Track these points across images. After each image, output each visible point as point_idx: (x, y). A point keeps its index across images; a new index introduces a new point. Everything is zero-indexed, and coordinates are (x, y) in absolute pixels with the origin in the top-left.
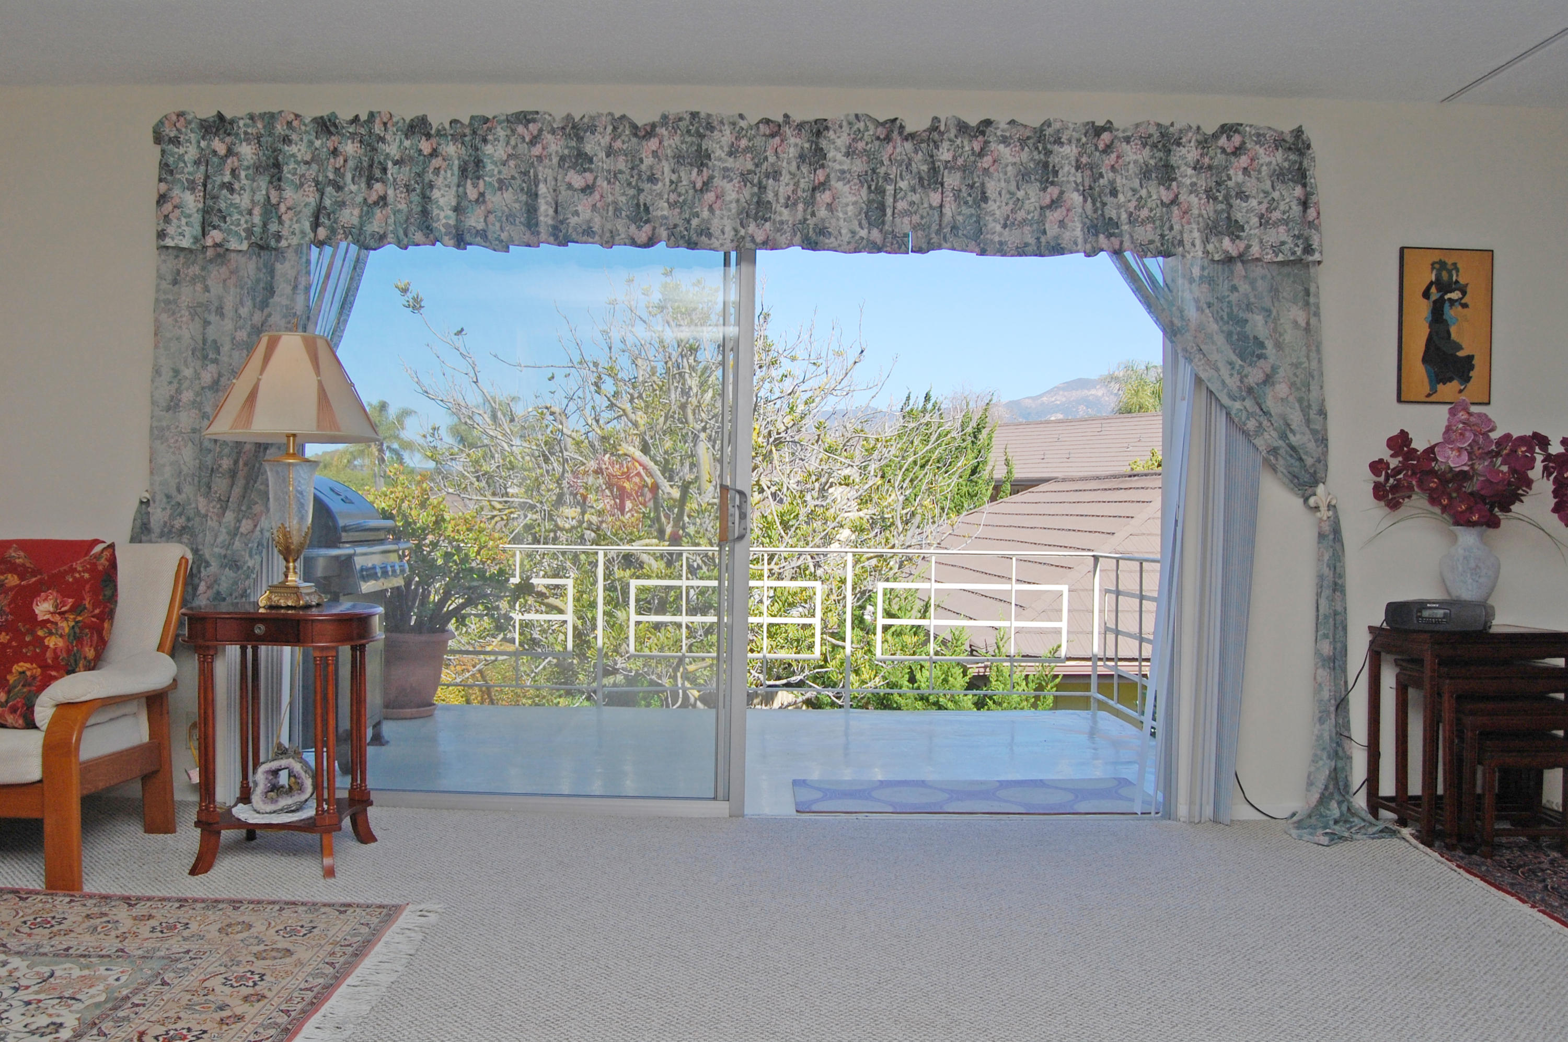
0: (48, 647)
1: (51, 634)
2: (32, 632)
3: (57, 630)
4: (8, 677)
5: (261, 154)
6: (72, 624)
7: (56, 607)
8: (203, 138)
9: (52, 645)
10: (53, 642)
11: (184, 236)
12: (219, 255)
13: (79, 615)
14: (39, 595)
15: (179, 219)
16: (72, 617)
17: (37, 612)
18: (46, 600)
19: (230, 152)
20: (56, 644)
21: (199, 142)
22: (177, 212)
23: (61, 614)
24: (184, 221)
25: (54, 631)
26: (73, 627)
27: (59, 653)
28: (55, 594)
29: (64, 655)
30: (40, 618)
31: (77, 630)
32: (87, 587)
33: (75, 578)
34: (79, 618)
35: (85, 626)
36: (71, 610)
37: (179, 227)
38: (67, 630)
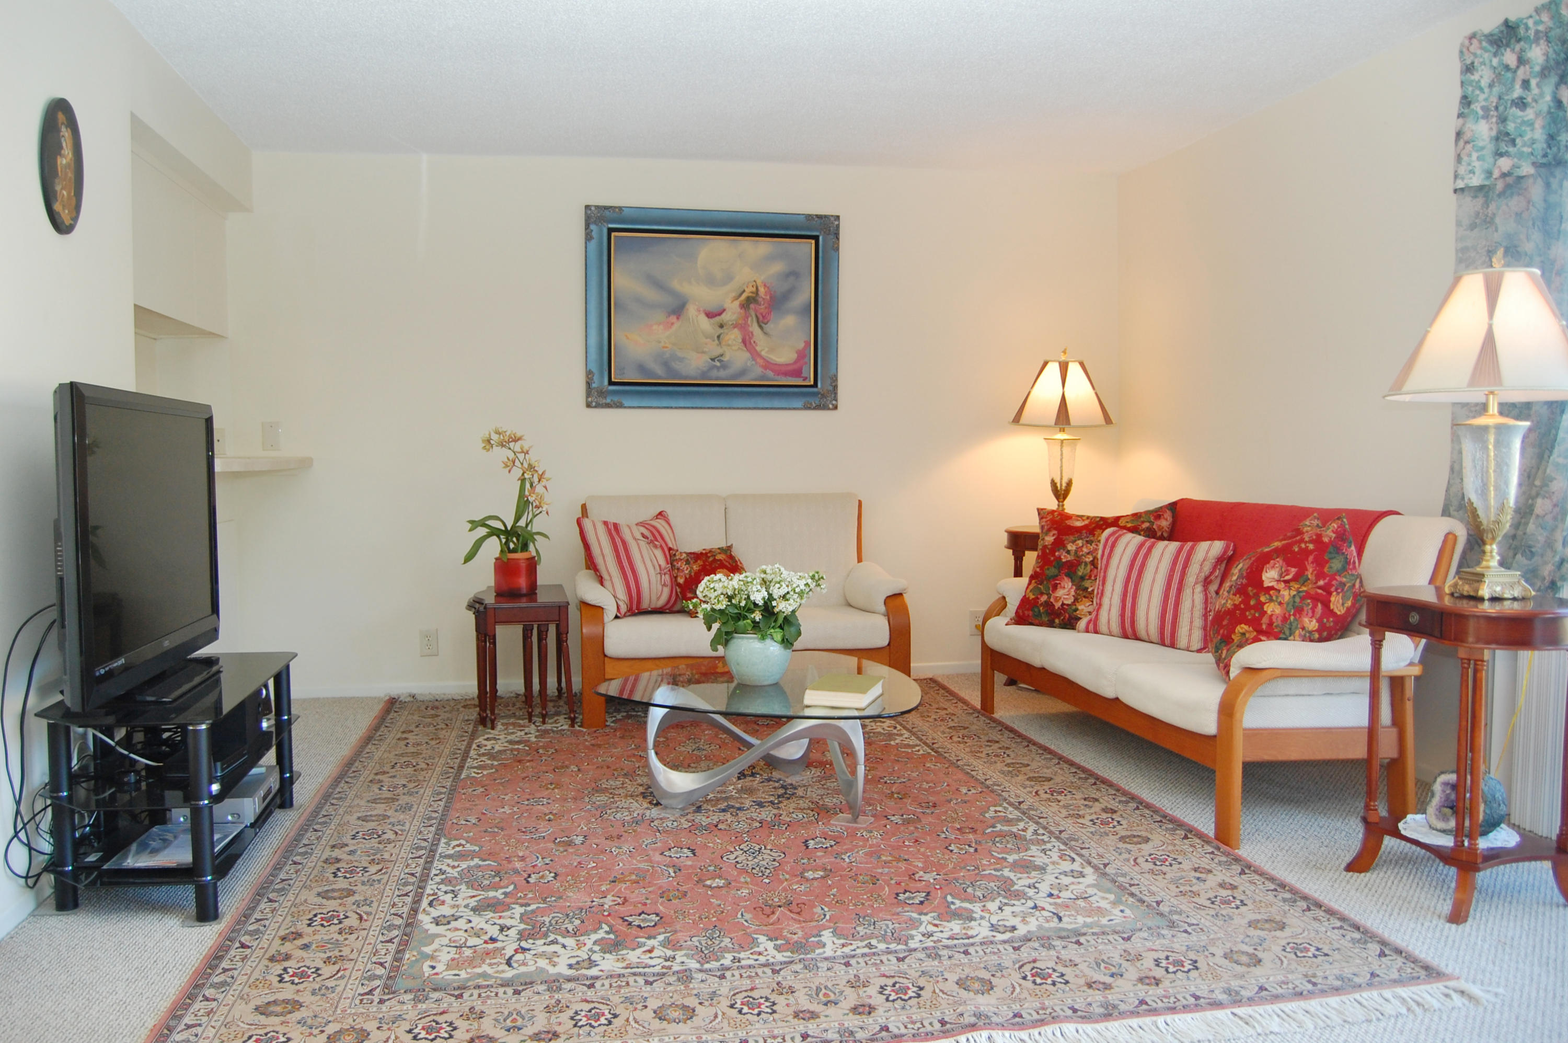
0: (1266, 612)
1: (1271, 600)
2: (1257, 596)
3: (1277, 597)
4: (1233, 637)
5: (1551, 51)
6: (1293, 593)
7: (1281, 575)
8: (1495, 55)
9: (1269, 612)
10: (1270, 608)
11: (1474, 173)
12: (1508, 186)
13: (1303, 584)
14: (1268, 563)
15: (1469, 155)
16: (1296, 586)
17: (1264, 578)
18: (1273, 567)
19: (1521, 61)
20: (1273, 611)
21: (1491, 61)
22: (1469, 147)
23: (1286, 582)
24: (1475, 155)
25: (1274, 598)
26: (1294, 596)
27: (1274, 620)
28: (1281, 562)
29: (1279, 622)
30: (1266, 584)
31: (1298, 600)
32: (1311, 558)
33: (1300, 548)
34: (1304, 589)
35: (1308, 595)
36: (1295, 579)
37: (1469, 164)
38: (1287, 598)
